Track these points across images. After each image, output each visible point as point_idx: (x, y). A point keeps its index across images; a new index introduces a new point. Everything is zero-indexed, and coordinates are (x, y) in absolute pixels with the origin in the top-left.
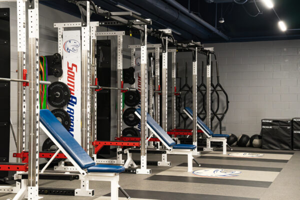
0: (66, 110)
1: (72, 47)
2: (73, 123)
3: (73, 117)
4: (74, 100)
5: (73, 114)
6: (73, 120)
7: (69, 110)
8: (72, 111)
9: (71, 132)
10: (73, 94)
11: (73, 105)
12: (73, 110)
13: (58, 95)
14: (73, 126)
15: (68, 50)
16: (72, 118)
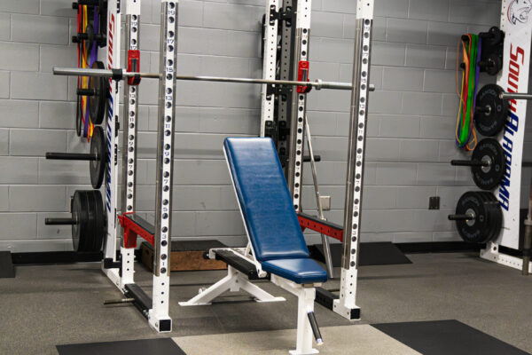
0: (502, 142)
1: (519, 13)
2: (509, 169)
3: (510, 156)
4: (514, 123)
5: (511, 150)
6: (510, 163)
7: (506, 142)
8: (510, 146)
9: (506, 187)
10: (514, 110)
11: (512, 133)
12: (511, 143)
13: (488, 111)
14: (509, 176)
15: (513, 20)
16: (508, 159)
